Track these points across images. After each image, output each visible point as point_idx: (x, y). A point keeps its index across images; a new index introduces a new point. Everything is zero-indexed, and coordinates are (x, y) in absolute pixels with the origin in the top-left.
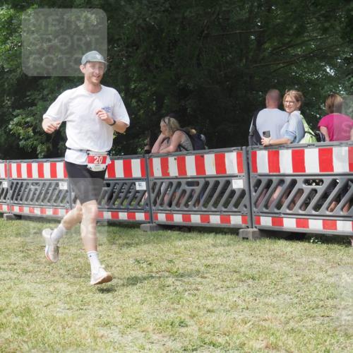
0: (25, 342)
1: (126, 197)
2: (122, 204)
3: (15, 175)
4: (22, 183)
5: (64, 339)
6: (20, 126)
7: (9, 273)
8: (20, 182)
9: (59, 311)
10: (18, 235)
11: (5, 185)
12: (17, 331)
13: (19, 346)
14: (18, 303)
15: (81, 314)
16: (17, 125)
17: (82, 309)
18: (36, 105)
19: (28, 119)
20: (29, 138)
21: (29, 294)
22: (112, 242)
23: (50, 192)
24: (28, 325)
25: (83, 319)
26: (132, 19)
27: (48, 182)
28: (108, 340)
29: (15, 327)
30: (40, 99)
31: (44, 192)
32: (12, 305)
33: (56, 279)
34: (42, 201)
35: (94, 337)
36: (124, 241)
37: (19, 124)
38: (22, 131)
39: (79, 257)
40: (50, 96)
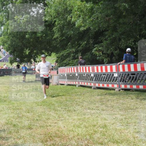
0: (105, 138)
1: (142, 79)
2: (140, 82)
3: (96, 71)
4: (99, 74)
5: (121, 138)
6: (97, 51)
7: (97, 111)
8: (98, 74)
9: (118, 126)
10: (98, 95)
11: (92, 75)
12: (102, 134)
13: (103, 140)
14: (101, 123)
15: (127, 128)
16: (95, 51)
17: (127, 126)
18: (103, 42)
19: (100, 48)
20: (100, 56)
21: (105, 119)
22: (137, 98)
23: (111, 77)
24: (106, 132)
25: (128, 130)
26: (143, 4)
27: (109, 74)
28: (140, 139)
29: (101, 133)
30: (104, 40)
31: (108, 78)
32: (99, 124)
33: (115, 113)
34: (107, 81)
35: (134, 137)
36: (143, 98)
37: (96, 50)
38: (97, 53)
39: (124, 104)
40: (109, 38)
